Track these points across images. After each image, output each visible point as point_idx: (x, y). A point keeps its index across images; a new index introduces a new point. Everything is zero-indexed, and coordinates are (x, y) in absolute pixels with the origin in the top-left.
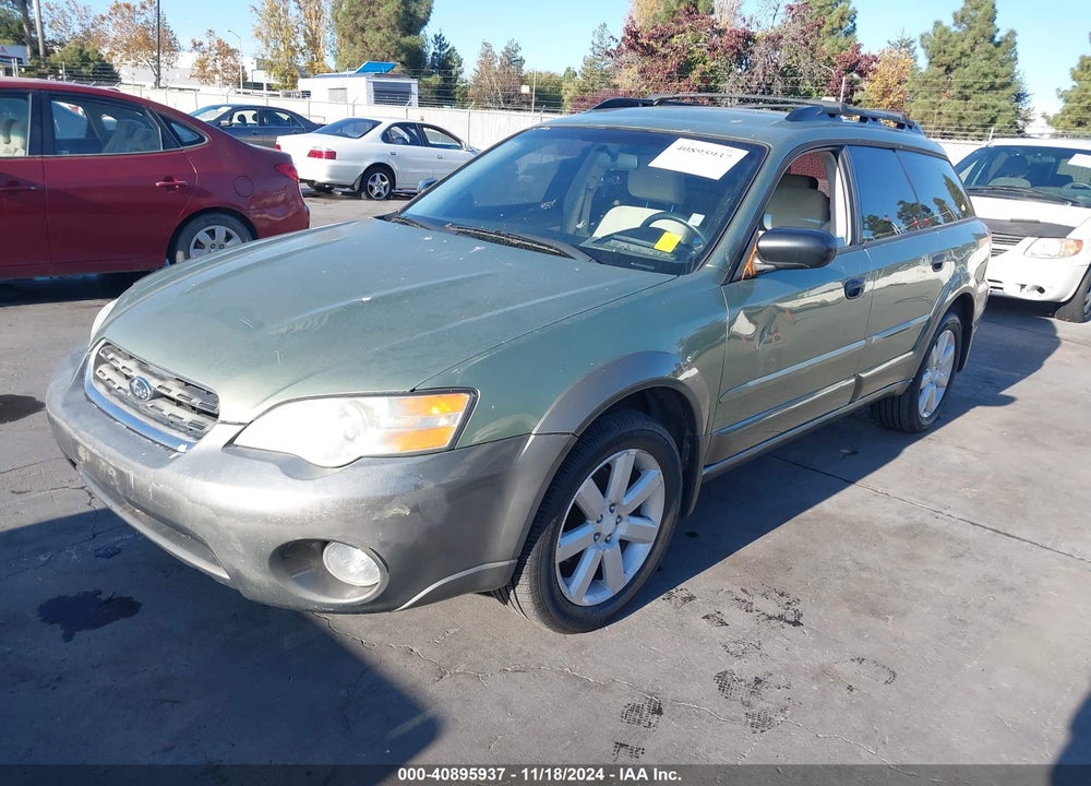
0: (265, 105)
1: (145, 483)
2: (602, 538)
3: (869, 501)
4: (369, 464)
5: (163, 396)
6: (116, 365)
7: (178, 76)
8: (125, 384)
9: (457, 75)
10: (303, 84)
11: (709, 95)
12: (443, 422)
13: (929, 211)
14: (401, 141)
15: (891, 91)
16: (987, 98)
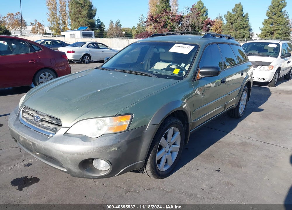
0: (53, 39)
1: (41, 146)
2: (166, 152)
3: (231, 137)
4: (106, 136)
5: (44, 121)
6: (29, 113)
7: (27, 32)
8: (32, 118)
9: (104, 29)
10: (63, 33)
11: (172, 32)
12: (124, 123)
13: (233, 60)
14: (92, 47)
15: (218, 30)
16: (242, 31)
